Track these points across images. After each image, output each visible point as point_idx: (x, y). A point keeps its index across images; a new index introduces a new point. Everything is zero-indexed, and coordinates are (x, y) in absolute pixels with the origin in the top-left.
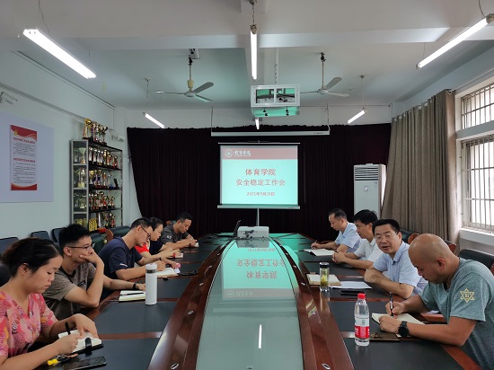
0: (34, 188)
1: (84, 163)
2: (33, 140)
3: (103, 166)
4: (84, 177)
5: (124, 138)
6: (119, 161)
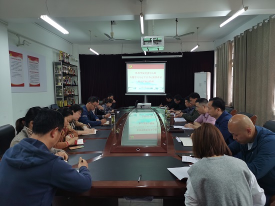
0: (39, 85)
1: (60, 73)
2: (37, 62)
3: (69, 74)
4: (61, 80)
5: (78, 60)
6: (76, 71)
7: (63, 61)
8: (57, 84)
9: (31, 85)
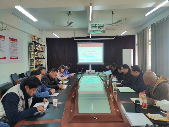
1: (33, 50)
3: (39, 51)
6: (44, 49)
7: (35, 42)
8: (30, 57)
9: (11, 58)
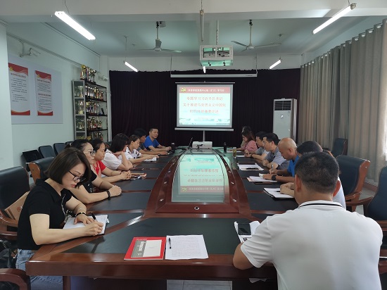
0: (51, 114)
1: (82, 97)
3: (94, 99)
4: (83, 107)
5: (108, 79)
6: (104, 95)
7: (86, 80)
8: (77, 113)
9: (40, 114)
